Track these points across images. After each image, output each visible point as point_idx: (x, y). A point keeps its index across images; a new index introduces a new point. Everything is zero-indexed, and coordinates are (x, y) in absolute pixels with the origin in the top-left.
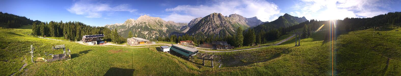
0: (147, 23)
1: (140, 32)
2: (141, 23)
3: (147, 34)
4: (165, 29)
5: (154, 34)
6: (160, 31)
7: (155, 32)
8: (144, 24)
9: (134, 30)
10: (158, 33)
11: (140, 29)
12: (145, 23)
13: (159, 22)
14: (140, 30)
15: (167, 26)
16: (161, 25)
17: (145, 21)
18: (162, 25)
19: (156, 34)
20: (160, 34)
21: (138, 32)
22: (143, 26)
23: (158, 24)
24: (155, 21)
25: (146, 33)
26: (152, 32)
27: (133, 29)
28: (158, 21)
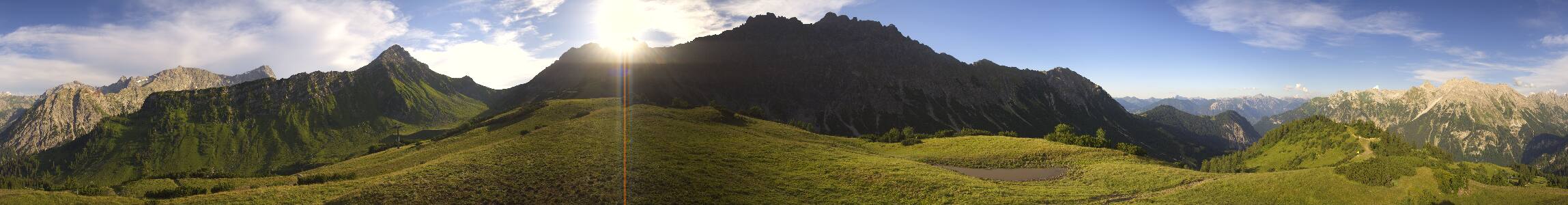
0: (1469, 107)
1: (1447, 131)
2: (1451, 105)
3: (1465, 139)
4: (1516, 124)
5: (1484, 139)
6: (1503, 132)
7: (1487, 133)
8: (1459, 111)
9: (1432, 124)
10: (1495, 138)
11: (1449, 124)
12: (1462, 105)
13: (1504, 102)
14: (1447, 125)
15: (1525, 114)
16: (1509, 114)
17: (1462, 101)
18: (1511, 112)
19: (1488, 139)
20: (1500, 139)
21: (1442, 130)
22: (1457, 116)
23: (1500, 109)
24: (1492, 99)
25: (1464, 134)
26: (1479, 134)
27: (1428, 121)
28: (1502, 98)
